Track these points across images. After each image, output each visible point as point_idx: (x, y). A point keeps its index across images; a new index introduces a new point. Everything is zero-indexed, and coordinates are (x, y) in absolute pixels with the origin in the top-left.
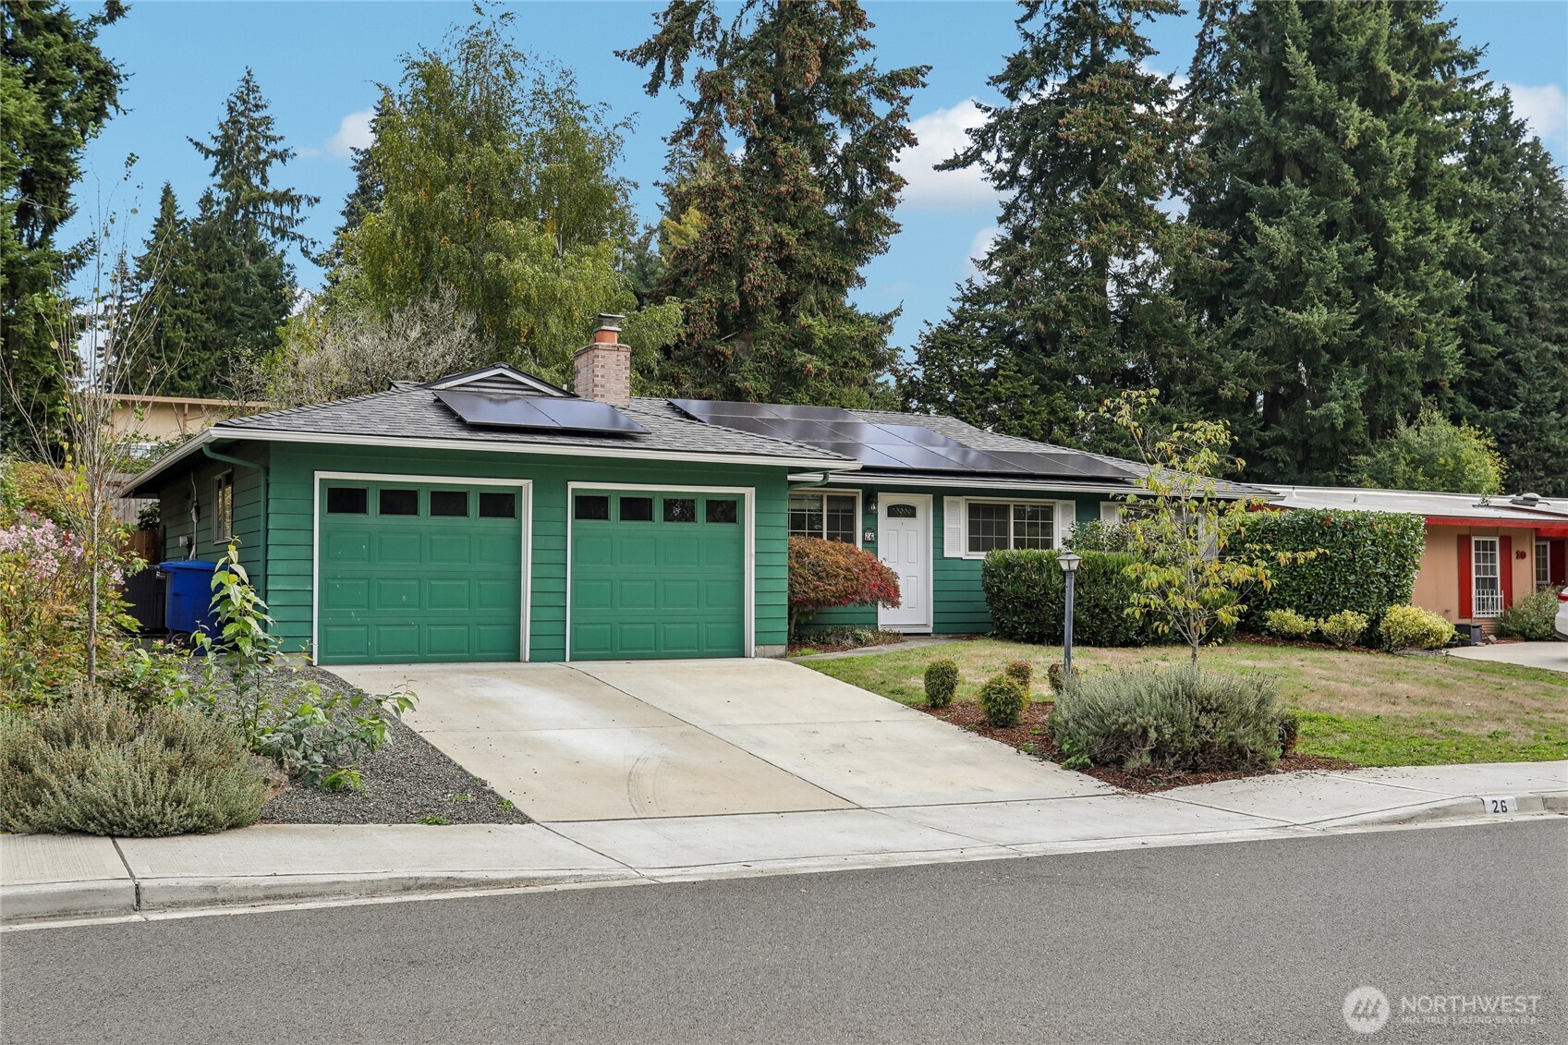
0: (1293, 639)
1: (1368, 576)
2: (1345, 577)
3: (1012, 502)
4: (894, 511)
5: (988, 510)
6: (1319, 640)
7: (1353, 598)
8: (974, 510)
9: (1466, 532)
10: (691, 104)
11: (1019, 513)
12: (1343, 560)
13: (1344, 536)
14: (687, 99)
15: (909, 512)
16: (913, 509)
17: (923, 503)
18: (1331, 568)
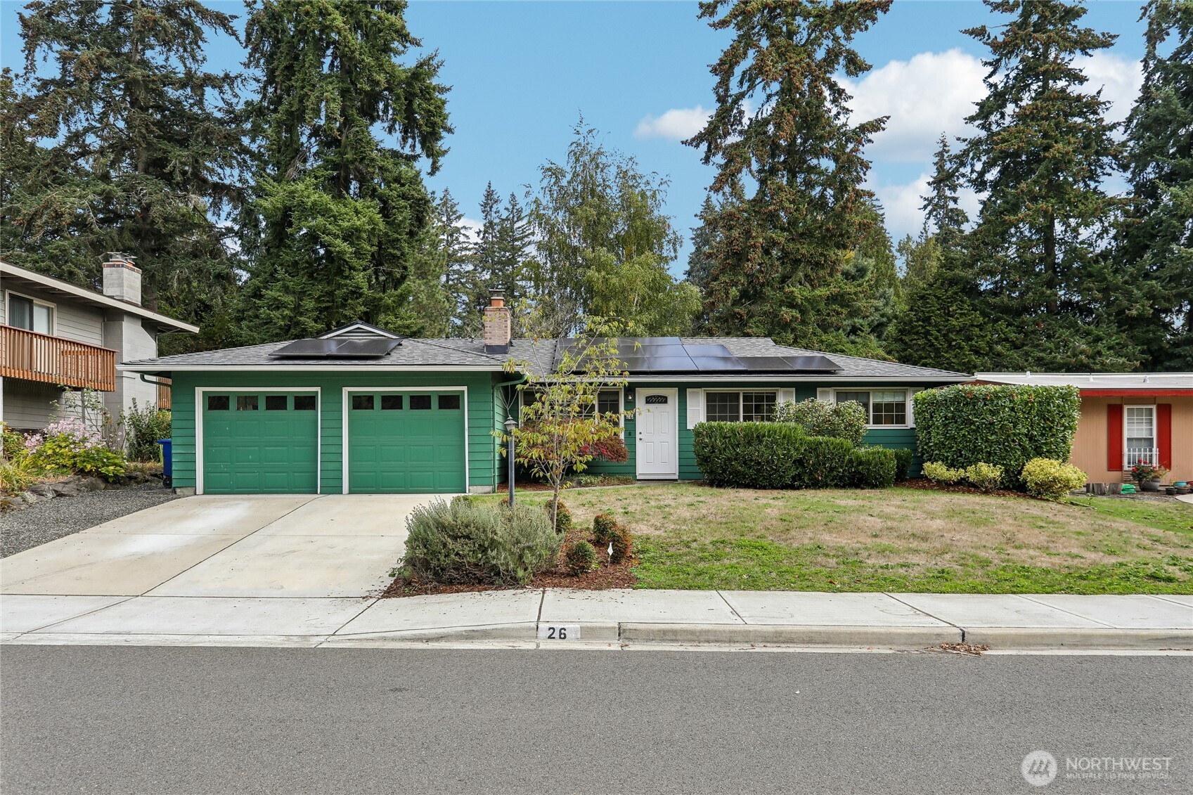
0: (945, 486)
1: (1009, 436)
2: (986, 436)
3: (741, 390)
4: (650, 400)
5: (723, 397)
6: (963, 485)
7: (996, 453)
8: (710, 398)
9: (1118, 402)
10: (721, 166)
11: (747, 398)
12: (984, 423)
13: (985, 405)
14: (716, 162)
15: (663, 400)
16: (666, 398)
17: (672, 394)
18: (974, 431)
